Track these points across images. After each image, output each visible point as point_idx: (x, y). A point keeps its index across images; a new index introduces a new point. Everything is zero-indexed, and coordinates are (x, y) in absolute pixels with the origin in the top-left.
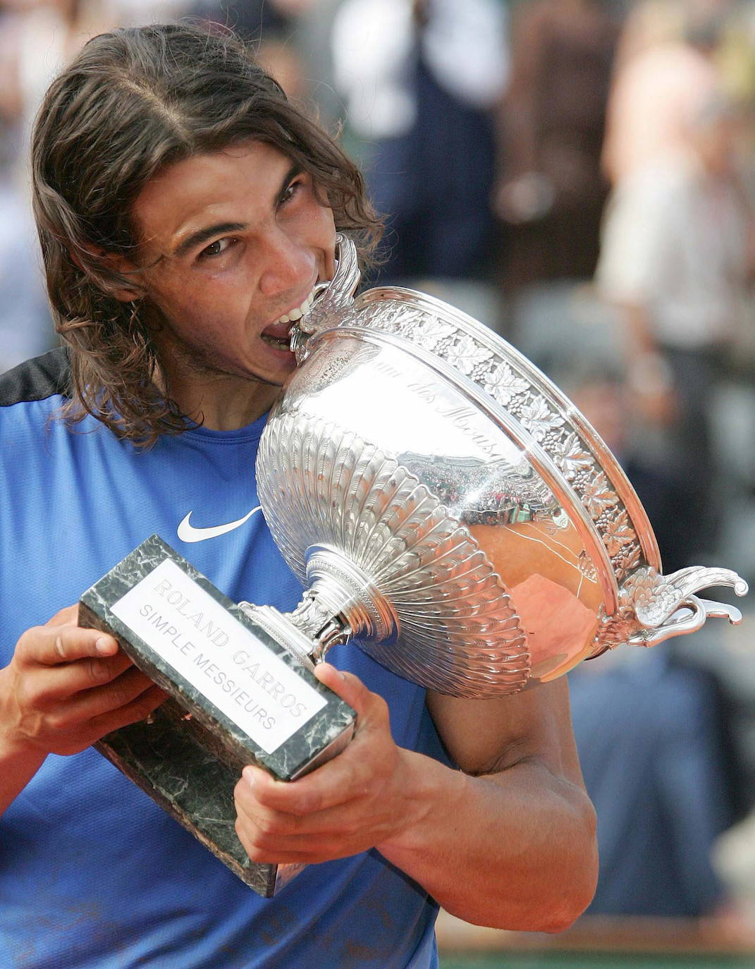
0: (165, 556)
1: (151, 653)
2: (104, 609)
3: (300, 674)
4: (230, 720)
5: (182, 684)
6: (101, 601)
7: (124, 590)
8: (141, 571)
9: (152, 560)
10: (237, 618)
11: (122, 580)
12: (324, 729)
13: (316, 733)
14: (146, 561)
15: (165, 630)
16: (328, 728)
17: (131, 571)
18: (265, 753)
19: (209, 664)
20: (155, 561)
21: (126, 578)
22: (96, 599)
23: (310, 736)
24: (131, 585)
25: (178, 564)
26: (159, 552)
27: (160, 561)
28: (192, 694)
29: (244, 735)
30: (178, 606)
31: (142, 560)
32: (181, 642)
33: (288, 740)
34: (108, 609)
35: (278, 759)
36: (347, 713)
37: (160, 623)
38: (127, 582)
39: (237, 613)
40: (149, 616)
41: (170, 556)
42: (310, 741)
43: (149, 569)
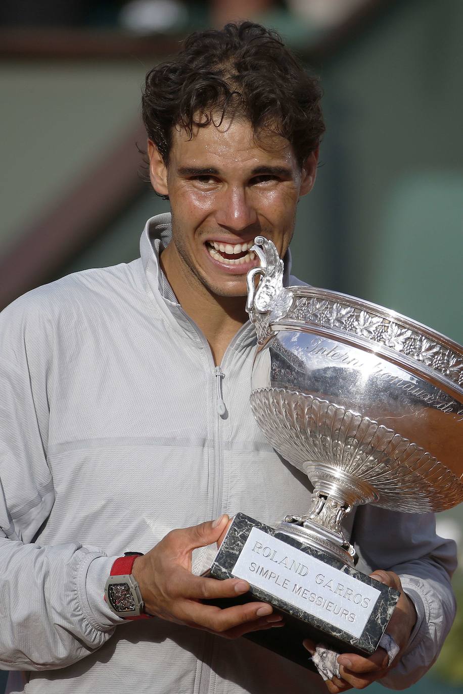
0: (251, 526)
1: (266, 595)
2: (228, 575)
3: (358, 579)
4: (328, 624)
5: (291, 609)
6: (224, 570)
7: (235, 558)
8: (240, 541)
9: (244, 531)
10: (307, 553)
11: (231, 551)
12: (385, 611)
13: (381, 615)
14: (241, 533)
15: (268, 576)
16: (387, 609)
17: (234, 543)
18: (356, 639)
19: (302, 590)
20: (246, 531)
21: (233, 549)
22: (220, 570)
23: (377, 619)
24: (237, 553)
25: (260, 529)
26: (246, 524)
27: (249, 530)
28: (300, 614)
29: (340, 631)
30: (270, 557)
31: (238, 533)
32: (280, 581)
33: (366, 626)
34: (230, 574)
35: (365, 640)
36: (395, 595)
37: (264, 572)
38: (235, 552)
39: (307, 550)
40: (256, 570)
41: (254, 525)
42: (379, 621)
43: (244, 538)
